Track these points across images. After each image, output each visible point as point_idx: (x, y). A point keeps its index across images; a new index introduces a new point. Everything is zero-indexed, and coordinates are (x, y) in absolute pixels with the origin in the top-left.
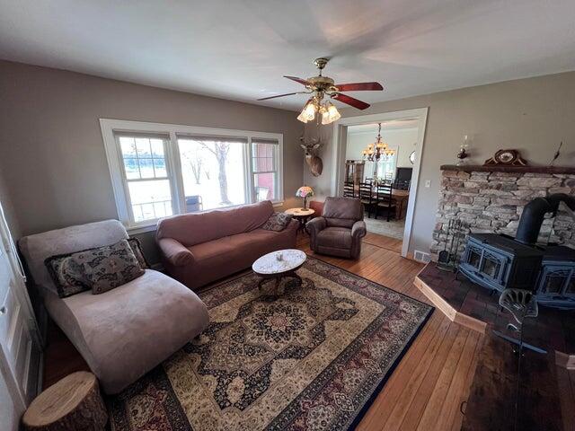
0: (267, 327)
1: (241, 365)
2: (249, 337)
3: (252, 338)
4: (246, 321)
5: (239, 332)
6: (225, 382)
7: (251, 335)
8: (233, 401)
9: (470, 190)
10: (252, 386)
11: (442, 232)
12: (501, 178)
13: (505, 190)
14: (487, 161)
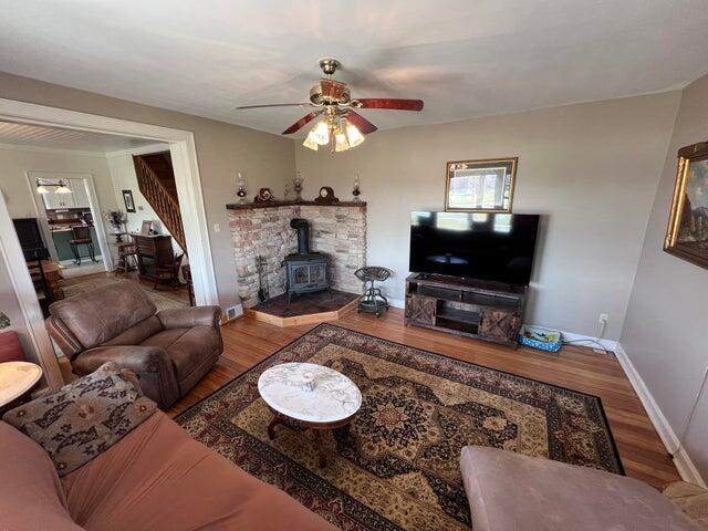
0: (406, 426)
1: (472, 430)
2: (433, 439)
3: (433, 434)
4: (409, 454)
5: (434, 454)
6: (498, 435)
7: (430, 438)
8: (504, 421)
9: (258, 226)
10: (482, 413)
11: (249, 274)
12: (271, 212)
13: (274, 221)
14: (256, 198)
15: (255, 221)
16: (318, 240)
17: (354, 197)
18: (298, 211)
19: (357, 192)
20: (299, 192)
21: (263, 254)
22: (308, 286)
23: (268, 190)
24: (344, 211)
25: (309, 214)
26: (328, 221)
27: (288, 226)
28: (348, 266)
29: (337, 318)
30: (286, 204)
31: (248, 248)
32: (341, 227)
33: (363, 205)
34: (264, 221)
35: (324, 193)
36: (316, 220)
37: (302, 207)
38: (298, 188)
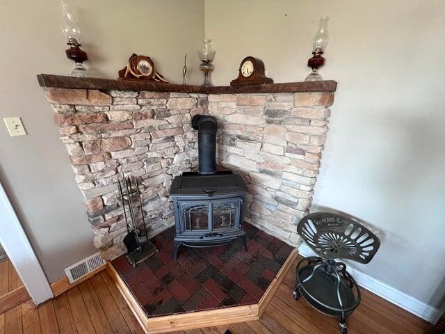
11: (106, 210)
12: (153, 101)
13: (160, 117)
14: (122, 73)
15: (115, 116)
16: (231, 149)
17: (310, 71)
18: (204, 103)
19: (316, 62)
20: (207, 72)
21: (137, 173)
22: (207, 235)
23: (148, 59)
24: (283, 102)
25: (222, 107)
26: (251, 121)
27: (187, 126)
28: (276, 199)
29: (255, 317)
30: (184, 89)
31: (101, 166)
32: (275, 132)
33: (328, 89)
34: (139, 116)
35: (248, 69)
36: (230, 119)
37: (212, 97)
38: (207, 66)
